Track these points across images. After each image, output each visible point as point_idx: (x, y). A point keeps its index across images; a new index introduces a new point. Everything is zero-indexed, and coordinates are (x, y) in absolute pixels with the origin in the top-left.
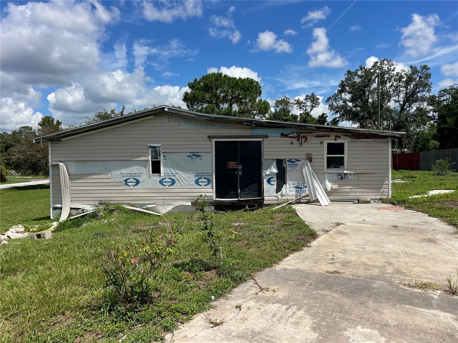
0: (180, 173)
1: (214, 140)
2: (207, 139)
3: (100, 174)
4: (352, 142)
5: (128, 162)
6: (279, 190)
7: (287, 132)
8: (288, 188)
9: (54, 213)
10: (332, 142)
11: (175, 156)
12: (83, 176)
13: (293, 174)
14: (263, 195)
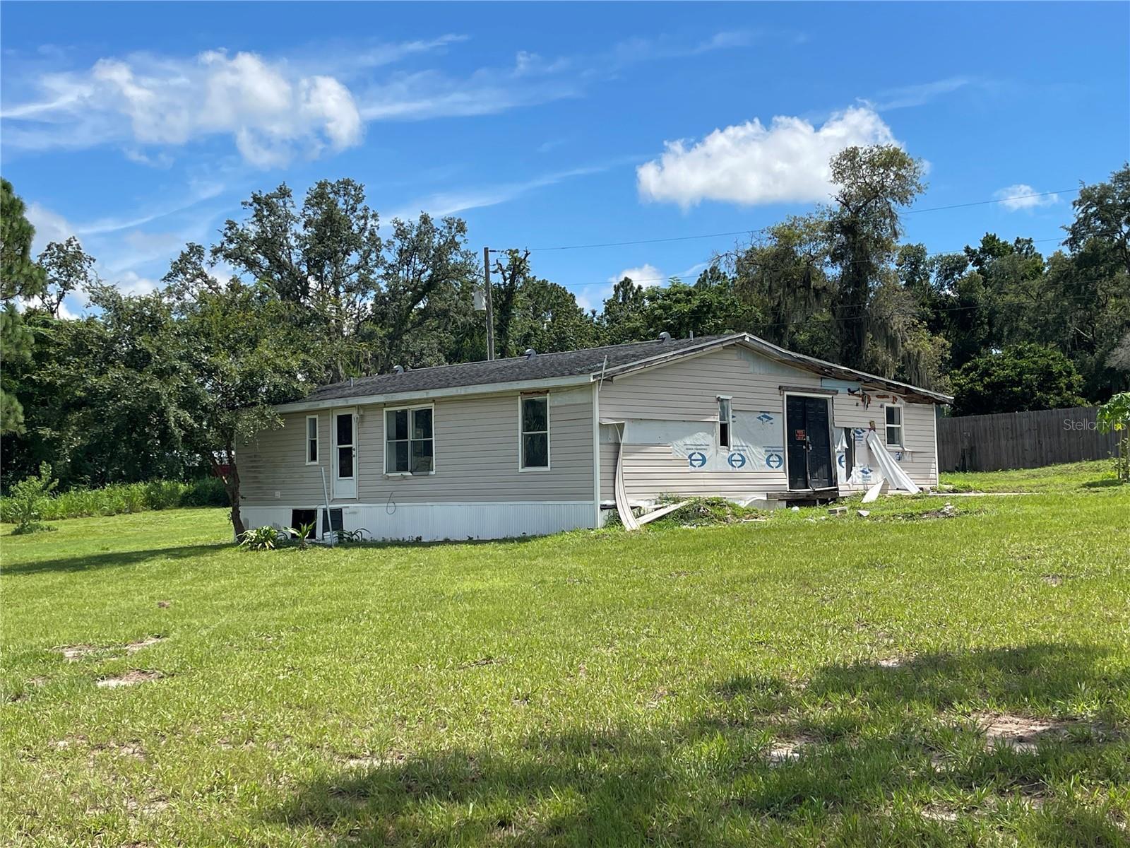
0: (750, 445)
1: (787, 393)
2: (777, 391)
3: (658, 445)
4: (906, 407)
5: (692, 423)
6: (849, 475)
7: (853, 386)
8: (856, 471)
9: (602, 517)
10: (891, 405)
11: (745, 417)
12: (637, 447)
13: (860, 452)
14: (836, 484)
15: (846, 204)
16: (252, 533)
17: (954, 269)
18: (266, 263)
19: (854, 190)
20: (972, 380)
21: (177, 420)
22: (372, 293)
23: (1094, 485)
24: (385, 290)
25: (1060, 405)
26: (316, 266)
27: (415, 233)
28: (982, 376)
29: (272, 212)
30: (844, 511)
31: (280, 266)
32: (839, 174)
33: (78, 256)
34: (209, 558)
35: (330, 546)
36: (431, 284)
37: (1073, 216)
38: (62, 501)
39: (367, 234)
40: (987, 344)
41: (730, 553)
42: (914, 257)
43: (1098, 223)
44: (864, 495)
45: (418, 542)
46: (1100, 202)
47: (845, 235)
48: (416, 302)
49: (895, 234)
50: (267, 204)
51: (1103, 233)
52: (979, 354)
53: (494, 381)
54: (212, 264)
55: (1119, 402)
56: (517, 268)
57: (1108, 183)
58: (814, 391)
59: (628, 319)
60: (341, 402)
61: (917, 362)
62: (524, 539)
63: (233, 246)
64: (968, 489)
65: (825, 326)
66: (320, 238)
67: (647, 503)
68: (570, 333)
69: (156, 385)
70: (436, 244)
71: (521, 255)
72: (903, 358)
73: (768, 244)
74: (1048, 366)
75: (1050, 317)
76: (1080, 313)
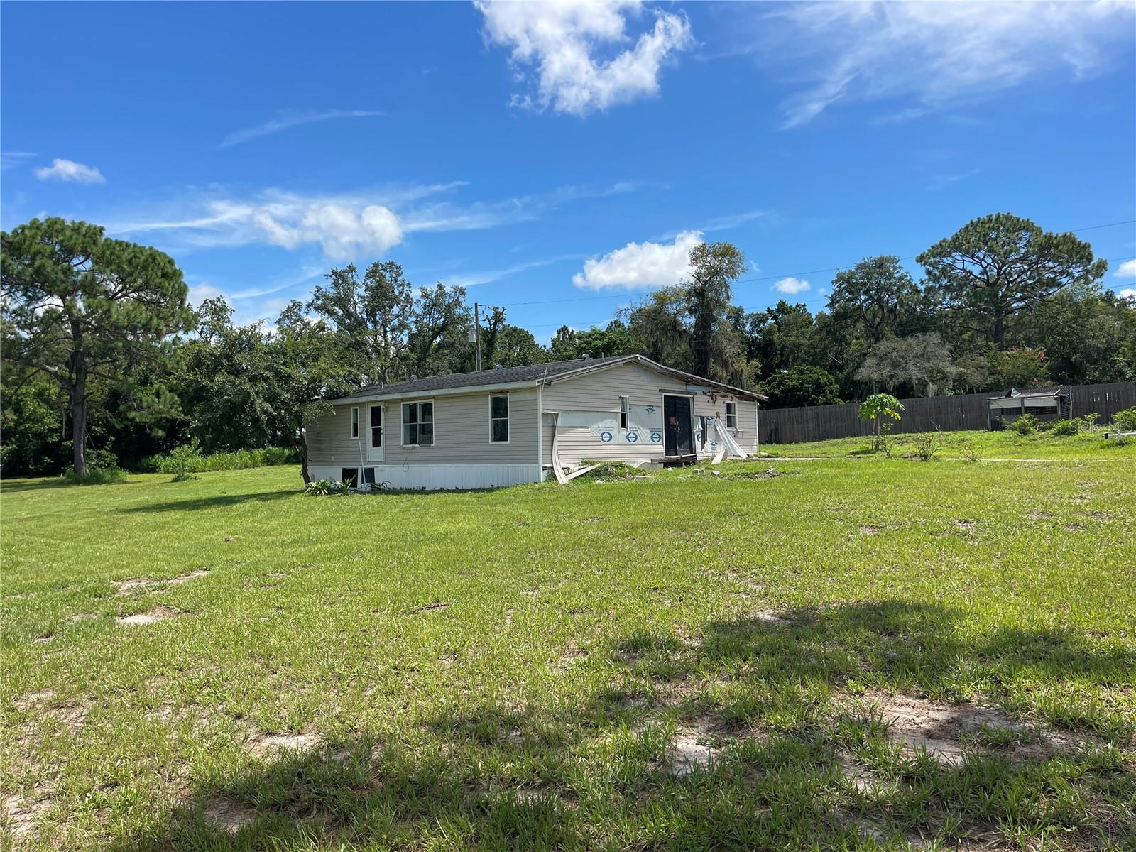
0: (640, 427)
1: (664, 394)
2: (658, 393)
4: (739, 403)
5: (603, 413)
6: (703, 447)
7: (706, 390)
8: (708, 444)
9: (543, 475)
10: (729, 402)
11: (638, 410)
12: (568, 429)
13: (710, 432)
14: (695, 453)
15: (698, 279)
16: (313, 484)
17: (761, 321)
18: (340, 312)
19: (703, 270)
20: (773, 388)
21: (262, 409)
22: (407, 332)
23: (857, 453)
24: (415, 331)
25: (825, 403)
26: (371, 314)
27: (434, 295)
28: (779, 385)
29: (344, 280)
30: (702, 471)
31: (349, 314)
32: (694, 260)
33: (223, 308)
34: (282, 501)
35: (364, 493)
36: (443, 328)
37: (831, 290)
38: (210, 460)
39: (404, 295)
40: (779, 366)
41: (628, 502)
42: (737, 314)
43: (847, 294)
44: (712, 459)
45: (423, 491)
46: (848, 282)
47: (698, 298)
48: (435, 338)
49: (728, 298)
50: (341, 276)
51: (850, 300)
52: (775, 372)
53: (472, 385)
54: (307, 313)
55: (874, 400)
56: (498, 318)
57: (853, 270)
58: (682, 392)
59: (566, 350)
60: (372, 398)
61: (741, 376)
62: (491, 490)
63: (320, 302)
64: (778, 456)
65: (685, 356)
66: (373, 297)
67: (574, 465)
68: (530, 358)
69: (247, 386)
70: (447, 303)
71: (500, 310)
72: (732, 374)
73: (651, 303)
74: (819, 379)
75: (818, 350)
76: (835, 348)
